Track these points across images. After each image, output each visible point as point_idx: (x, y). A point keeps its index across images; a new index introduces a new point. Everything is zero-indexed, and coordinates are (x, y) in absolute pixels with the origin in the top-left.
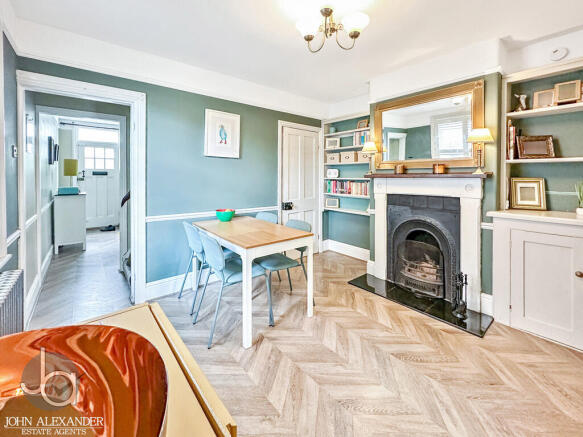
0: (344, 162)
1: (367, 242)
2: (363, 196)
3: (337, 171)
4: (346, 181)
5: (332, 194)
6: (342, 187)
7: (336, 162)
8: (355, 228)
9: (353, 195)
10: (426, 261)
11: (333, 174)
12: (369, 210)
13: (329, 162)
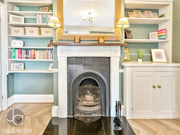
0: (28, 35)
1: (51, 90)
2: (46, 60)
3: (22, 42)
4: (31, 49)
5: (17, 59)
6: (27, 54)
7: (21, 34)
8: (43, 83)
9: (37, 59)
10: (88, 94)
11: (19, 44)
12: (50, 69)
13: (13, 34)
